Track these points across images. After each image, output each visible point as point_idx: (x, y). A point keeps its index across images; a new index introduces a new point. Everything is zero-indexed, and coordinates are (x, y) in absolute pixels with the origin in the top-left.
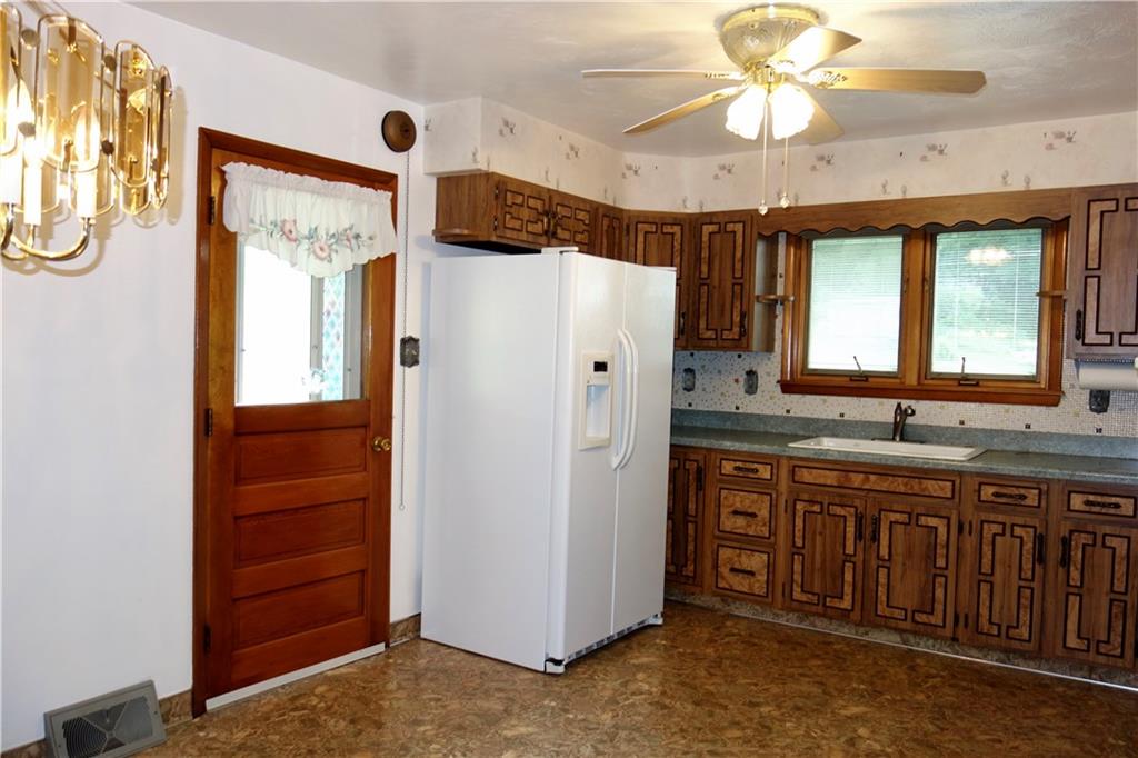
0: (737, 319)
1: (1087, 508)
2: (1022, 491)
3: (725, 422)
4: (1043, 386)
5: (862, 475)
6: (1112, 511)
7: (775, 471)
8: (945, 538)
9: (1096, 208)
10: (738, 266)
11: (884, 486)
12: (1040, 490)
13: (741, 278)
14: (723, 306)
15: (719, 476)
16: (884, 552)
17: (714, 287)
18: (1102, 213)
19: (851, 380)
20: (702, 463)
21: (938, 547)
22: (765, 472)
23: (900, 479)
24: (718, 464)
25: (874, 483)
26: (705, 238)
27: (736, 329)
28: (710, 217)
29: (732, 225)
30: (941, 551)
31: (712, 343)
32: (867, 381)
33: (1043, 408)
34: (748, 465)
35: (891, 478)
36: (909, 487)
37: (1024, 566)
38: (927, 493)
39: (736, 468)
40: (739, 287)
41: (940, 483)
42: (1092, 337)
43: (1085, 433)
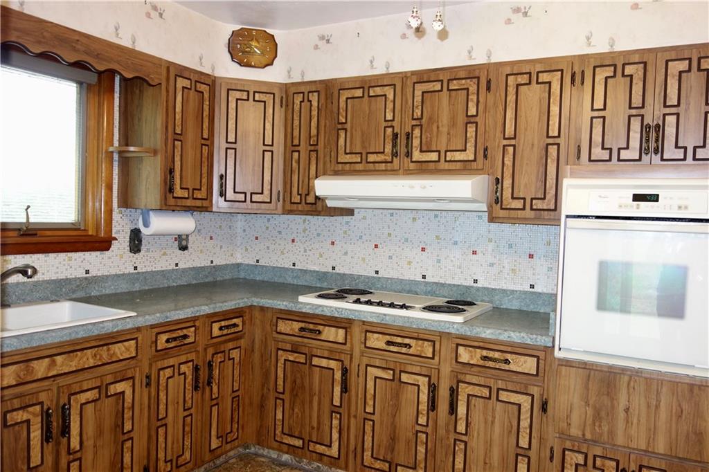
1: (220, 333)
2: (185, 332)
5: (47, 360)
6: (233, 330)
8: (130, 401)
11: (73, 365)
12: (195, 326)
16: (75, 443)
18: (183, 88)
21: (126, 411)
23: (89, 351)
25: (62, 366)
30: (127, 415)
35: (79, 353)
36: (98, 357)
37: (187, 399)
38: (114, 359)
41: (126, 343)
42: (178, 192)
43: (127, 272)
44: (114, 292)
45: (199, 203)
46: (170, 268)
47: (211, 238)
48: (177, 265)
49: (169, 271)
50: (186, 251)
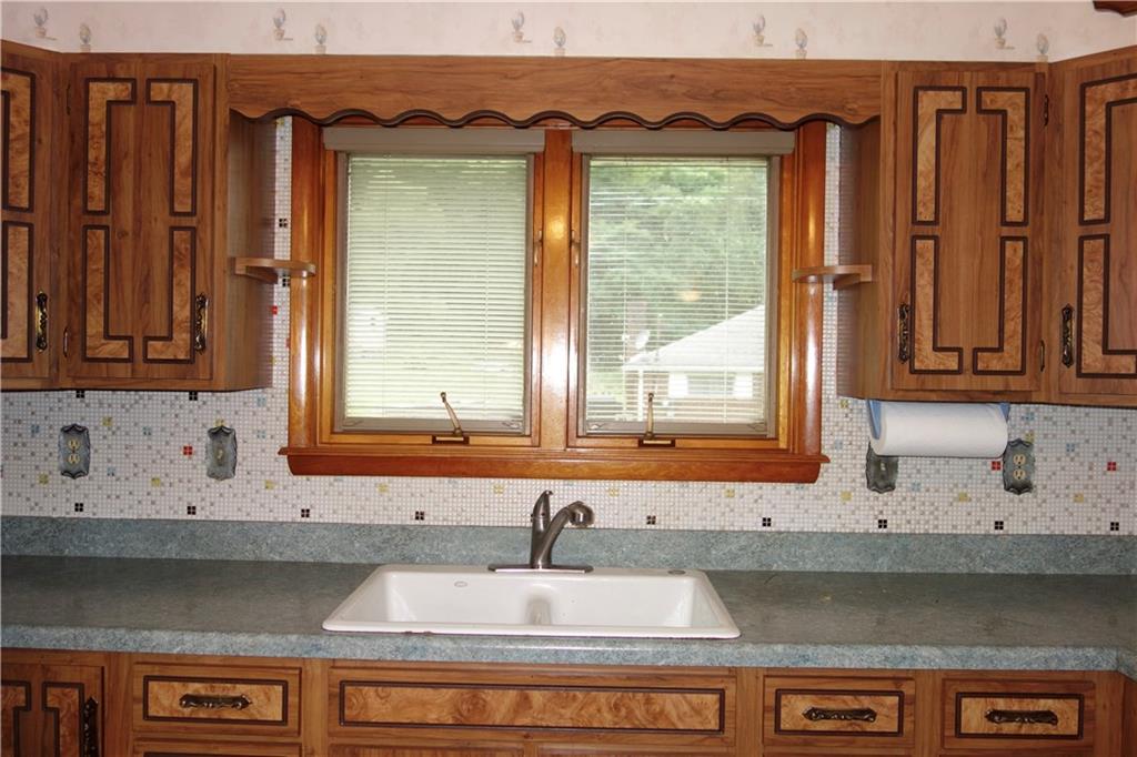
0: (182, 313)
1: (992, 728)
2: (866, 702)
3: (164, 543)
4: (783, 445)
5: (512, 693)
6: (1039, 728)
7: (293, 699)
9: (930, 103)
10: (183, 184)
11: (567, 716)
12: (900, 694)
13: (193, 213)
14: (147, 278)
15: (139, 721)
17: (124, 234)
18: (940, 113)
19: (435, 441)
20: (93, 693)
22: (266, 704)
23: (602, 696)
24: (138, 691)
25: (544, 711)
26: (97, 115)
27: (182, 337)
28: (108, 66)
29: (165, 86)
31: (122, 371)
32: (466, 442)
33: (792, 487)
34: (220, 690)
35: (580, 695)
36: (623, 712)
38: (662, 725)
39: (188, 699)
40: (186, 235)
41: (694, 698)
42: (927, 357)
43: (860, 529)
44: (824, 568)
45: (994, 383)
46: (980, 530)
47: (1112, 466)
48: (999, 525)
49: (973, 538)
50: (1025, 496)
